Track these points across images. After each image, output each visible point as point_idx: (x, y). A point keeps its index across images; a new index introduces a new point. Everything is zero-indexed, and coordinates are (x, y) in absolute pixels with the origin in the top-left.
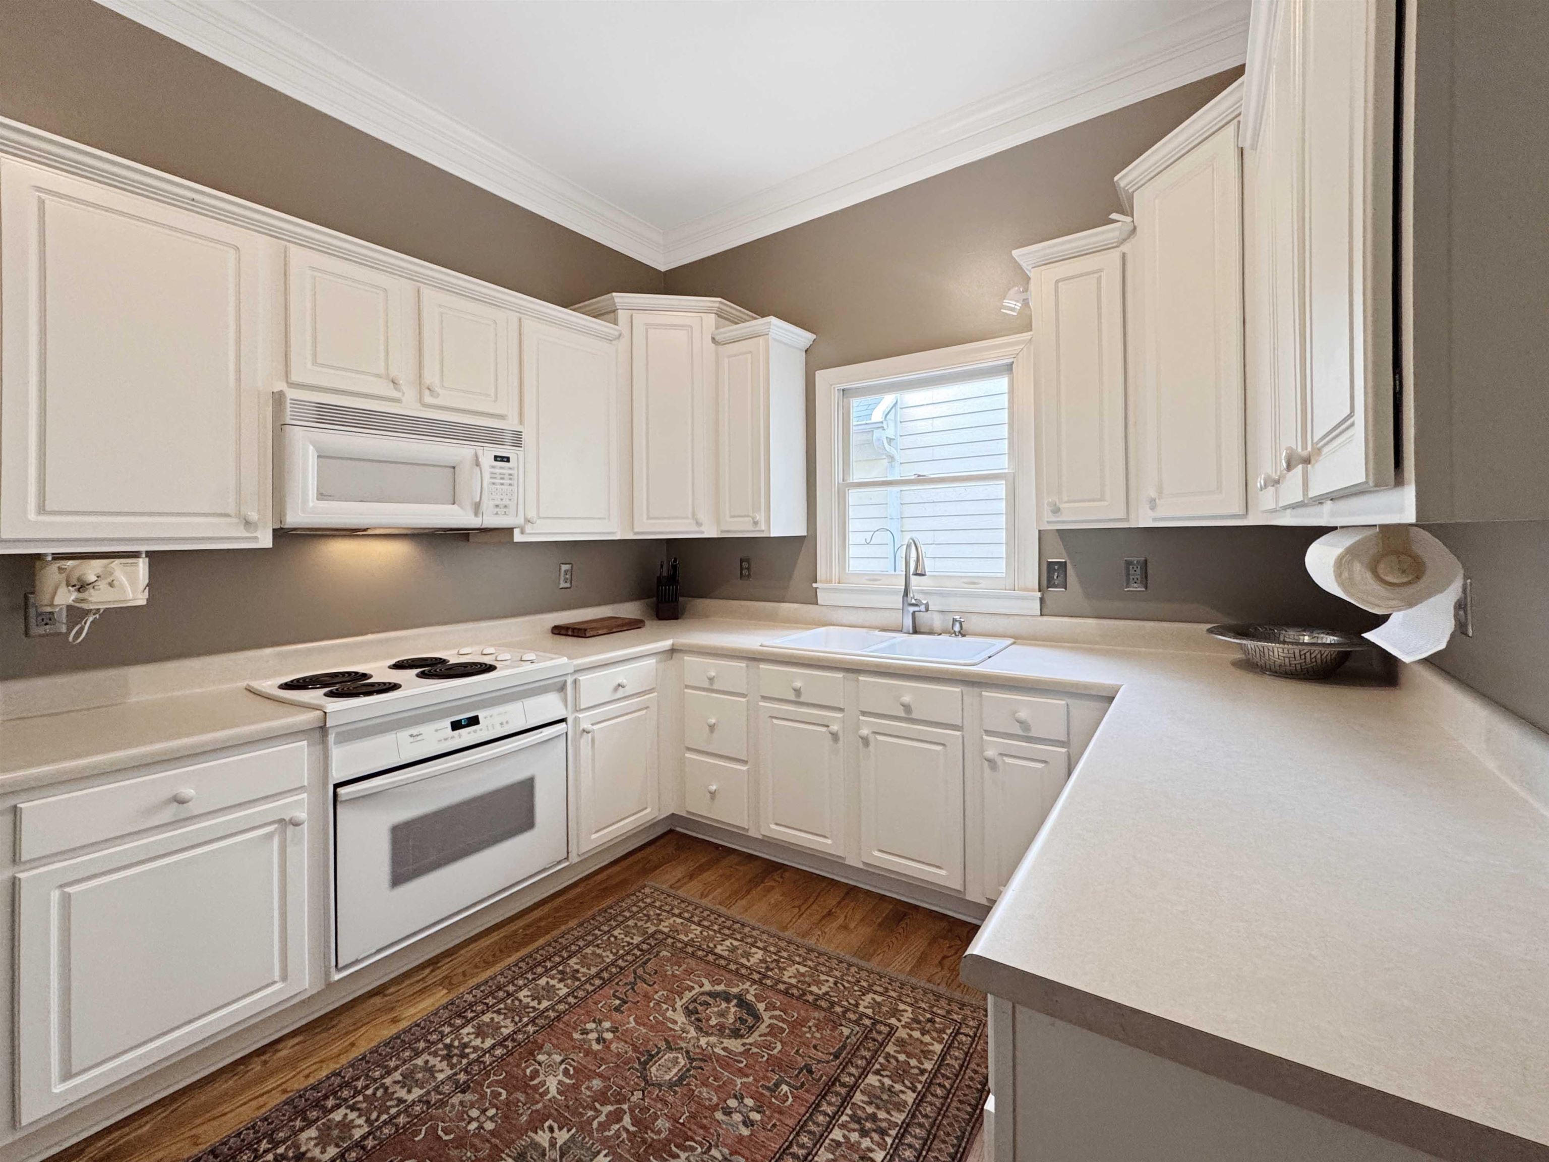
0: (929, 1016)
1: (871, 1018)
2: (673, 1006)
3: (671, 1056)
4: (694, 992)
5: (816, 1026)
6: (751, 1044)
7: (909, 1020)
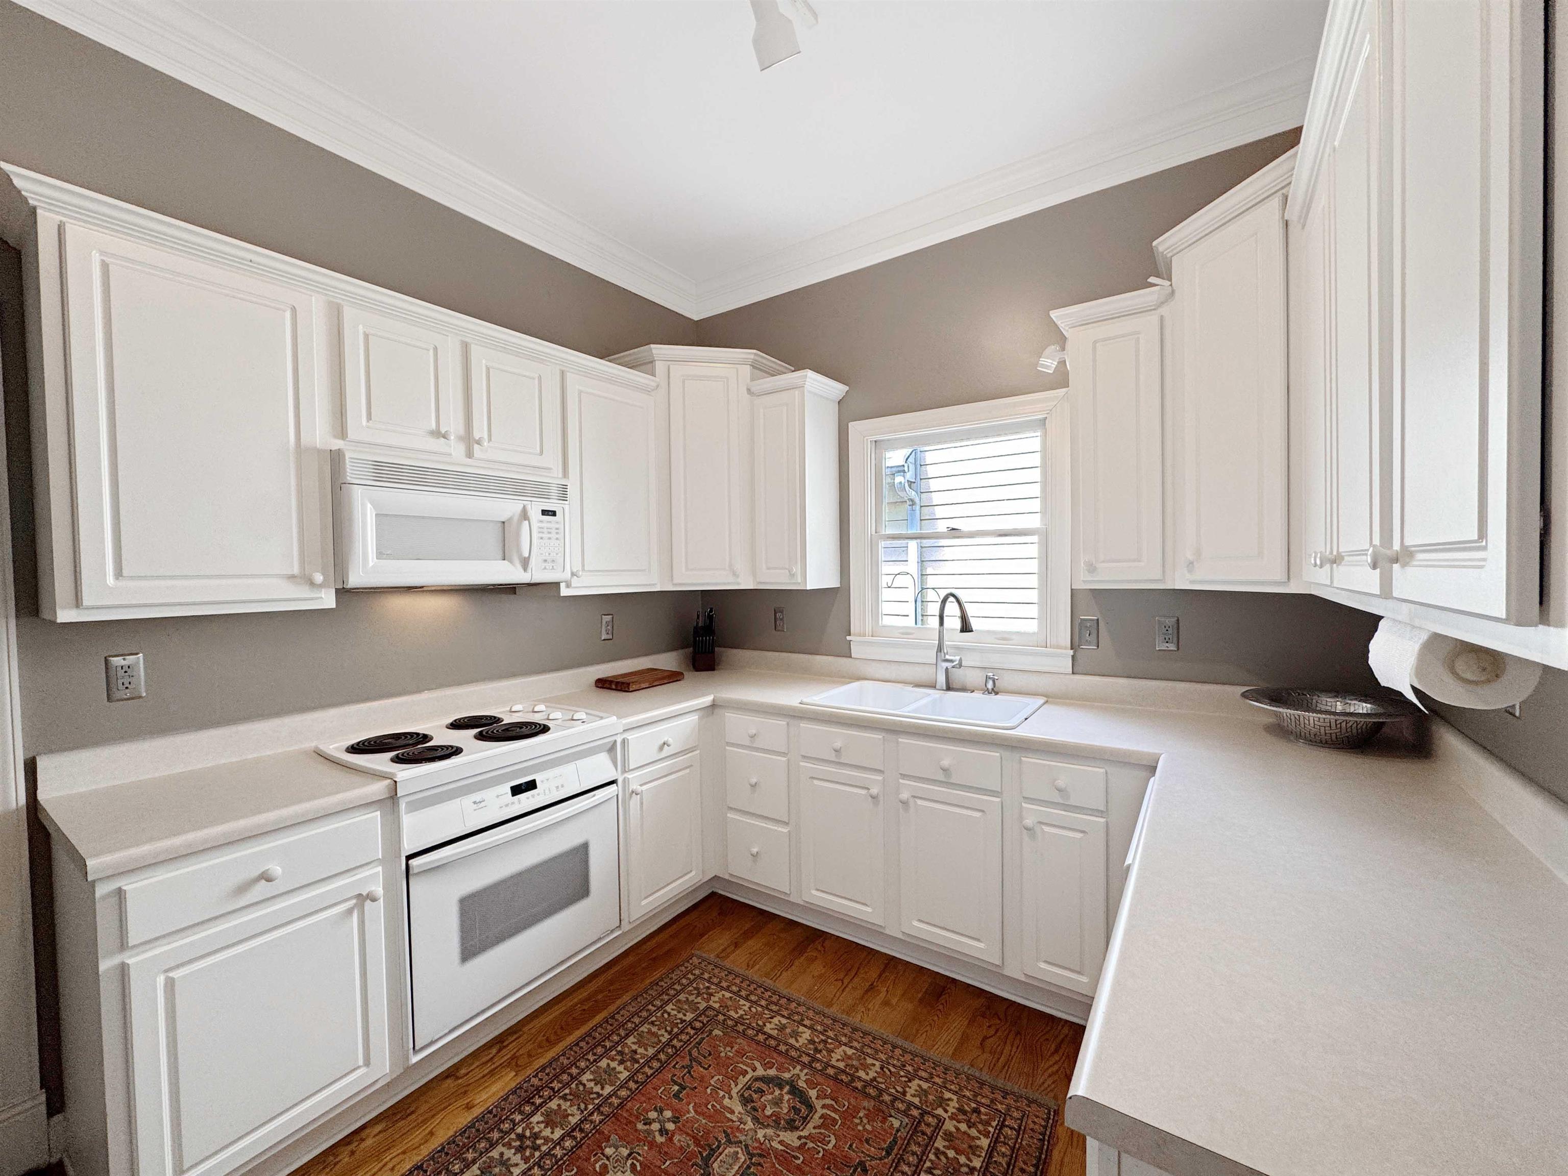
0: (974, 1105)
1: (918, 1109)
2: (729, 1093)
3: (732, 1150)
4: (748, 1077)
5: (867, 1116)
6: (805, 1137)
7: (954, 1111)
